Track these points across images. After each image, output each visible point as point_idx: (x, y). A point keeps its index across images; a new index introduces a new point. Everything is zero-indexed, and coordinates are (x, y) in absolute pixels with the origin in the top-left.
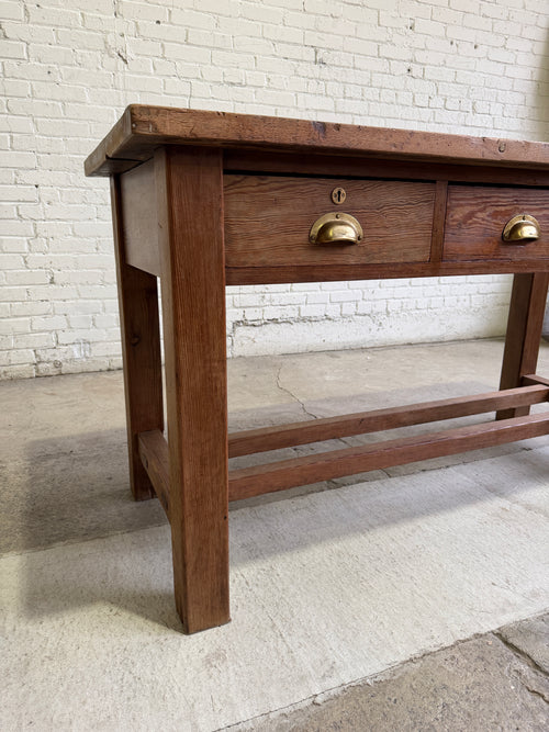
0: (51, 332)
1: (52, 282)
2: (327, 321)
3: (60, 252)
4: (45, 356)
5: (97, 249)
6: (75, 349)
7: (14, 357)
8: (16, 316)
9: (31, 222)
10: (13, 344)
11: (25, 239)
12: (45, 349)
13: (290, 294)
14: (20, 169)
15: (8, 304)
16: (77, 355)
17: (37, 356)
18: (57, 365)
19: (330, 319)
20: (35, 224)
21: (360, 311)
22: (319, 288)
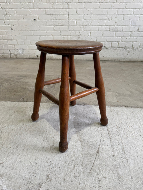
0: (13, 45)
1: (12, 30)
2: (105, 49)
3: (13, 20)
4: (12, 52)
5: (23, 19)
6: (20, 51)
7: (5, 51)
8: (4, 40)
9: (5, 10)
10: (4, 48)
11: (4, 15)
12: (12, 50)
13: (90, 37)
15: (2, 36)
16: (20, 52)
17: (10, 52)
18: (16, 55)
19: (106, 48)
20: (6, 10)
21: (120, 46)
22: (102, 35)
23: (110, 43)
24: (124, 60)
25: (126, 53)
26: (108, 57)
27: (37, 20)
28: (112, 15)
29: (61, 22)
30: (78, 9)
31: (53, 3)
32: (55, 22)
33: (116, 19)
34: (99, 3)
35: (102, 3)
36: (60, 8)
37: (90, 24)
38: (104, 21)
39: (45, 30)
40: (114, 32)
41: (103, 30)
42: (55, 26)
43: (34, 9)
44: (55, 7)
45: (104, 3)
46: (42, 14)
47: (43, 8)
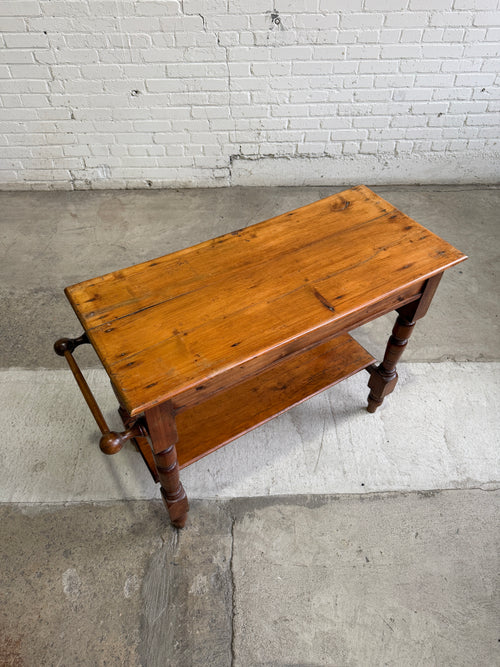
0: (79, 157)
1: (73, 118)
2: (326, 158)
3: (75, 93)
4: (78, 175)
5: (104, 89)
6: (99, 171)
7: (56, 175)
8: (51, 145)
9: (47, 66)
10: (53, 166)
11: (45, 81)
12: (77, 170)
13: (287, 132)
14: (29, 16)
15: (44, 135)
16: (101, 176)
17: (72, 175)
18: (89, 183)
19: (330, 157)
20: (50, 68)
21: (364, 150)
22: (319, 126)
23: (340, 144)
24: (375, 183)
25: (379, 166)
26: (333, 177)
27: (144, 92)
28: (343, 76)
29: (209, 96)
30: (254, 63)
31: (187, 48)
32: (195, 96)
33: (355, 85)
34: (310, 47)
35: (319, 47)
36: (204, 62)
37: (287, 101)
38: (324, 91)
39: (164, 119)
40: (350, 118)
41: (322, 114)
42: (194, 107)
43: (132, 63)
44: (192, 59)
45: (324, 47)
46: (155, 77)
47: (157, 62)
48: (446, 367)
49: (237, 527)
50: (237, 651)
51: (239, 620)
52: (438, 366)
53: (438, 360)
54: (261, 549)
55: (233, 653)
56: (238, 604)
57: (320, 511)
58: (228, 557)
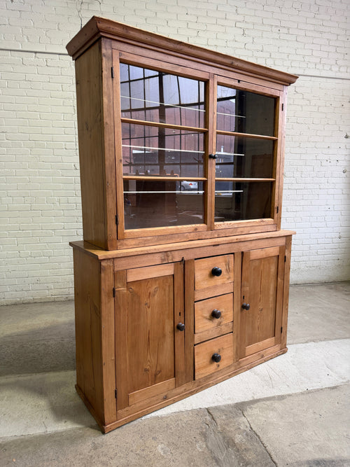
48: (312, 344)
49: (245, 413)
50: (276, 461)
51: (269, 448)
52: (308, 344)
53: (307, 342)
54: (264, 419)
55: (274, 462)
56: (264, 442)
57: (285, 401)
58: (248, 425)
